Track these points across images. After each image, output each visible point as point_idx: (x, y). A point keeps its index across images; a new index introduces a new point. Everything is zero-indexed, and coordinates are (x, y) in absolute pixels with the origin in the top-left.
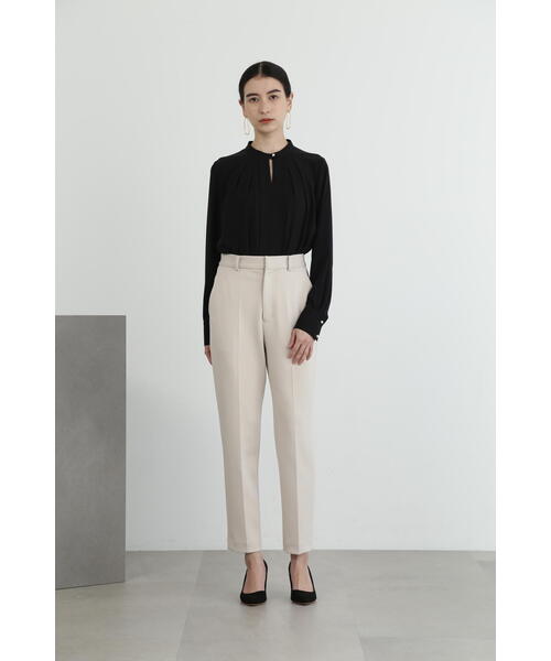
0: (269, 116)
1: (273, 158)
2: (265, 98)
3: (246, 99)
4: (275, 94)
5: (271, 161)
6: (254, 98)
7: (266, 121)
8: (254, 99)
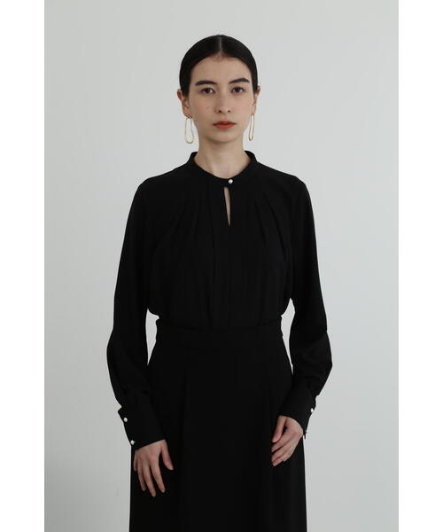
0: (229, 118)
1: (229, 186)
2: (225, 90)
3: (193, 88)
4: (241, 85)
5: (226, 191)
6: (208, 88)
7: (224, 125)
8: (207, 90)
